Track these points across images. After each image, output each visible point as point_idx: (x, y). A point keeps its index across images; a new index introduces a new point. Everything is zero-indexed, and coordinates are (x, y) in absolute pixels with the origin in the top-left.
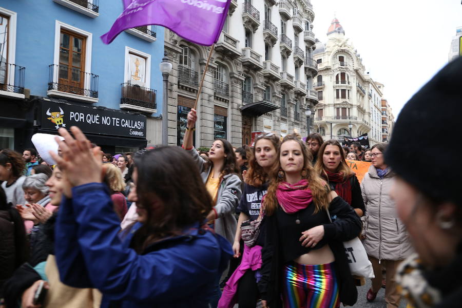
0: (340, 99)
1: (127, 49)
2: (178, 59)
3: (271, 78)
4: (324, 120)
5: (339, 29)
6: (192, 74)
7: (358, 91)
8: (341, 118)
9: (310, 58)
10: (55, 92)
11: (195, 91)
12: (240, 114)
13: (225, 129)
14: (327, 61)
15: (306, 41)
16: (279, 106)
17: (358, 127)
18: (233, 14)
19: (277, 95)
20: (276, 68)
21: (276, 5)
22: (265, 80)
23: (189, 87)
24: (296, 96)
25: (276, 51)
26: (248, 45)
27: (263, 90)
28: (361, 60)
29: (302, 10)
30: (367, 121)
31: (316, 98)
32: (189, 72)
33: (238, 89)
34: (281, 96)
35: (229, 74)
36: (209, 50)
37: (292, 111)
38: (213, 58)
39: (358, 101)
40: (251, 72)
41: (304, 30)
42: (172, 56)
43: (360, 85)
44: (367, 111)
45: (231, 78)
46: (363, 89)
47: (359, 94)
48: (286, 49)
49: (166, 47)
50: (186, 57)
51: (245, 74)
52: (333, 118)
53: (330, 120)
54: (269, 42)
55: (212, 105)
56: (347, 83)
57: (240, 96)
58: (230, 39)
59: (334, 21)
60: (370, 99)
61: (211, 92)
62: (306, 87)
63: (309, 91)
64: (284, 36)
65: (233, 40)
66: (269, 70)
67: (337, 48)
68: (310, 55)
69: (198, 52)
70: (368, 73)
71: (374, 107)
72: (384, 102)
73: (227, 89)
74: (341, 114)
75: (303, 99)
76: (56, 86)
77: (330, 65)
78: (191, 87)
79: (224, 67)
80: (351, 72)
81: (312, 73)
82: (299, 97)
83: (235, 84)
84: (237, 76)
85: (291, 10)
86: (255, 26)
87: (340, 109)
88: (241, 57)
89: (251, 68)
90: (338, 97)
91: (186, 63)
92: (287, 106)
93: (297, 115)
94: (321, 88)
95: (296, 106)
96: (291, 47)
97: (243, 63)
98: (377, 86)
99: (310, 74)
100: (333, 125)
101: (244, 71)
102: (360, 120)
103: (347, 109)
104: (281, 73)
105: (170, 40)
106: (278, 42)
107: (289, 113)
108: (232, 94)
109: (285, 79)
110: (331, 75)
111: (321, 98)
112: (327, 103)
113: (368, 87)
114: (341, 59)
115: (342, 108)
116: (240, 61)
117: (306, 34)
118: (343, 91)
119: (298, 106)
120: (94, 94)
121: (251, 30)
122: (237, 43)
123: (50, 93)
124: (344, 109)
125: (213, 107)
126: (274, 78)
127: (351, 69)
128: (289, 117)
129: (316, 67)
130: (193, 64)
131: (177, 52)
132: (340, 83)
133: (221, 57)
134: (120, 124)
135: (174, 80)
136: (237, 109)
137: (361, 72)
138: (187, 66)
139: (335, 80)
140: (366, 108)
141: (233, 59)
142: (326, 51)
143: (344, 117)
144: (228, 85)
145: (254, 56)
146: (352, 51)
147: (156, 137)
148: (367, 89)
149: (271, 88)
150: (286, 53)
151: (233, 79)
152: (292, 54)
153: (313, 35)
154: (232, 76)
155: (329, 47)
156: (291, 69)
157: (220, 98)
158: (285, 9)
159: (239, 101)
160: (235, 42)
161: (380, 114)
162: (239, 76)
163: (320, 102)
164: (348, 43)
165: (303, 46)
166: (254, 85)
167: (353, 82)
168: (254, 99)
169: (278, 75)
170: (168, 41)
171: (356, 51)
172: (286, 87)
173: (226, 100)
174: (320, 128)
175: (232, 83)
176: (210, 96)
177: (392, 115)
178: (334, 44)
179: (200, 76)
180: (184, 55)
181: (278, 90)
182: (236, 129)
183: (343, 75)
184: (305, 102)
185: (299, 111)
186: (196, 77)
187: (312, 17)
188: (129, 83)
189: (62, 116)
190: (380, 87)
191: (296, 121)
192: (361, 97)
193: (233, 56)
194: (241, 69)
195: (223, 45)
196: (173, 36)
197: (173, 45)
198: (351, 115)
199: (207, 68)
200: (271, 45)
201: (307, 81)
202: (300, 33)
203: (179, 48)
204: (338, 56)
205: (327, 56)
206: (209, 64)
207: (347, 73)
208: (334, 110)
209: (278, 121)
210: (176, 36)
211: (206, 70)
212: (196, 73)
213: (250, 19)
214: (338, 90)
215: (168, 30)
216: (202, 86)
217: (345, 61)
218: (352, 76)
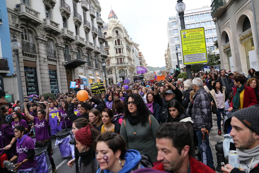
0: (118, 54)
2: (20, 36)
3: (80, 45)
4: (111, 65)
5: (114, 16)
6: (31, 45)
7: (127, 49)
9: (101, 33)
11: (35, 56)
12: (64, 68)
13: (56, 77)
14: (109, 33)
15: (98, 23)
16: (87, 61)
17: (129, 68)
18: (54, 7)
19: (84, 55)
20: (83, 39)
21: (79, 3)
22: (77, 46)
23: (30, 54)
24: (95, 54)
25: (82, 29)
26: (65, 27)
27: (76, 53)
28: (127, 32)
29: (94, 6)
30: (133, 64)
31: (106, 54)
32: (29, 44)
33: (62, 53)
34: (87, 55)
35: (55, 45)
36: (41, 30)
37: (94, 63)
38: (44, 35)
39: (128, 54)
40: (69, 42)
41: (96, 17)
42: (16, 34)
43: (128, 45)
44: (132, 59)
45: (57, 46)
46: (129, 47)
47: (127, 51)
48: (87, 28)
49: (10, 29)
50: (26, 35)
51: (65, 44)
52: (116, 64)
53: (114, 65)
54: (77, 24)
55: (46, 64)
56: (121, 45)
57: (63, 57)
58: (54, 23)
59: (111, 11)
60: (133, 53)
61: (45, 56)
62: (100, 49)
63: (102, 51)
64: (85, 20)
65: (56, 24)
66: (79, 41)
67: (114, 26)
68: (100, 31)
69: (33, 31)
70: (131, 39)
71: (135, 57)
72: (140, 53)
73: (55, 54)
74: (119, 62)
75: (99, 56)
77: (111, 35)
78: (32, 54)
79: (52, 40)
80: (123, 39)
81: (103, 41)
82: (97, 55)
83: (59, 50)
84: (60, 46)
85: (88, 6)
86: (68, 15)
87: (119, 59)
88: (61, 34)
89: (68, 40)
90: (117, 53)
91: (26, 39)
92: (91, 60)
93: (97, 65)
94: (108, 48)
95: (96, 60)
96: (90, 27)
97: (63, 37)
99: (101, 41)
100: (116, 68)
101: (64, 42)
102: (129, 64)
103: (123, 59)
104: (86, 42)
105: (13, 24)
106: (82, 24)
107: (92, 64)
108: (59, 57)
109: (88, 45)
110: (112, 41)
111: (108, 54)
112: (111, 56)
113: (132, 46)
114: (117, 32)
115: (120, 58)
116: (61, 36)
117: (98, 19)
118: (120, 49)
119: (97, 60)
121: (66, 17)
122: (59, 25)
124: (121, 59)
125: (48, 65)
126: (82, 45)
127: (123, 37)
128: (92, 66)
129: (105, 37)
130: (31, 39)
131: (19, 32)
132: (117, 45)
133: (49, 34)
135: (20, 51)
136: (62, 65)
137: (127, 38)
138: (27, 41)
139: (115, 44)
140: (132, 57)
141: (57, 35)
142: (108, 27)
143: (121, 63)
144: (55, 51)
145: (69, 33)
146: (122, 28)
147: (11, 89)
148: (131, 48)
149: (81, 51)
150: (87, 30)
151: (58, 47)
152: (91, 30)
153: (101, 19)
154: (57, 45)
155: (110, 26)
156: (91, 40)
157: (51, 59)
158: (85, 5)
159: (63, 60)
160: (57, 25)
161: (139, 60)
162: (61, 45)
163: (108, 56)
164: (120, 23)
165: (96, 26)
166: (71, 50)
167: (124, 44)
168: (71, 58)
169: (84, 43)
170: (11, 24)
171: (124, 28)
172: (89, 50)
173: (55, 60)
174: (109, 70)
175: (57, 50)
176: (45, 59)
177: (144, 60)
178: (112, 24)
179: (36, 47)
180: (24, 34)
181: (85, 51)
182: (63, 77)
183: (119, 40)
185: (97, 63)
186: (34, 47)
187: (100, 9)
190: (137, 46)
191: (97, 69)
192: (129, 52)
193: (57, 33)
194: (62, 41)
195: (50, 27)
196: (15, 21)
197: (16, 28)
198: (124, 62)
199: (41, 41)
200: (79, 26)
201: (100, 45)
202: (94, 19)
203: (20, 29)
204: (115, 30)
205: (109, 30)
206: (42, 39)
207: (120, 39)
208: (116, 60)
209: (86, 69)
210: (17, 21)
211: (40, 43)
212: (34, 45)
213: (65, 10)
214: (116, 49)
215: (11, 17)
216: (39, 53)
217: (119, 33)
218: (123, 41)
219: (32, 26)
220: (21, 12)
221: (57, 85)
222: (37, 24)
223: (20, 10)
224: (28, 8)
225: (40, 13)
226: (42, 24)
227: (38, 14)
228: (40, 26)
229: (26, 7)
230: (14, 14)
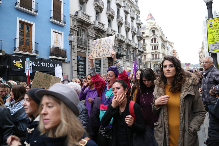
0: (154, 50)
1: (52, 30)
2: (77, 34)
3: (121, 42)
4: (147, 60)
5: (152, 18)
6: (83, 41)
7: (162, 46)
8: (154, 59)
9: (139, 32)
10: (17, 51)
11: (85, 49)
12: (107, 59)
13: (100, 66)
14: (147, 32)
15: (137, 24)
16: (125, 55)
18: (102, 12)
19: (124, 49)
20: (123, 37)
21: (122, 8)
22: (118, 42)
23: (82, 47)
24: (133, 49)
26: (109, 26)
27: (117, 47)
28: (163, 32)
29: (134, 10)
31: (142, 50)
34: (126, 50)
36: (91, 29)
37: (132, 57)
38: (93, 33)
39: (162, 51)
41: (136, 19)
42: (74, 33)
43: (163, 43)
46: (164, 45)
47: (162, 48)
48: (127, 27)
49: (70, 28)
52: (151, 59)
53: (149, 60)
54: (120, 24)
56: (157, 42)
58: (101, 24)
59: (150, 14)
60: (167, 50)
62: (138, 45)
63: (139, 47)
64: (126, 22)
66: (120, 38)
67: (151, 27)
68: (139, 30)
69: (86, 30)
70: (166, 38)
72: (174, 51)
74: (154, 57)
75: (137, 51)
76: (18, 49)
77: (148, 34)
78: (84, 47)
79: (99, 37)
80: (158, 38)
81: (140, 38)
82: (135, 50)
85: (129, 10)
86: (113, 17)
88: (106, 32)
90: (153, 49)
91: (80, 36)
92: (129, 54)
93: (134, 58)
94: (145, 45)
95: (133, 54)
96: (130, 27)
97: (108, 35)
98: (171, 44)
99: (139, 39)
100: (151, 62)
103: (157, 55)
104: (126, 39)
106: (124, 25)
107: (130, 57)
109: (128, 42)
110: (149, 39)
111: (145, 50)
112: (148, 52)
113: (167, 44)
114: (154, 31)
115: (155, 54)
116: (106, 34)
117: (137, 20)
118: (155, 46)
119: (134, 54)
120: (37, 52)
121: (111, 19)
122: (105, 26)
123: (15, 52)
127: (158, 36)
128: (130, 59)
129: (142, 36)
130: (84, 36)
131: (76, 31)
132: (153, 42)
133: (97, 32)
134: (49, 66)
135: (75, 44)
137: (163, 37)
138: (81, 37)
139: (151, 41)
140: (166, 54)
141: (103, 33)
142: (146, 28)
143: (156, 58)
145: (112, 31)
146: (158, 28)
147: (67, 72)
148: (166, 45)
149: (121, 46)
150: (127, 30)
152: (130, 30)
153: (140, 21)
155: (148, 26)
156: (130, 37)
158: (127, 9)
160: (103, 25)
163: (144, 52)
164: (156, 24)
165: (135, 26)
167: (159, 42)
169: (124, 40)
170: (71, 25)
171: (160, 28)
172: (128, 45)
174: (145, 64)
177: (178, 57)
178: (150, 25)
179: (87, 42)
180: (79, 32)
181: (124, 47)
182: (105, 66)
183: (155, 39)
184: (137, 52)
185: (135, 56)
186: (85, 42)
187: (139, 12)
188: (53, 46)
189: (21, 63)
190: (172, 44)
192: (163, 49)
195: (98, 27)
196: (74, 23)
197: (74, 28)
198: (159, 57)
199: (90, 38)
200: (120, 26)
201: (138, 42)
202: (134, 20)
203: (77, 29)
204: (152, 30)
205: (147, 30)
206: (91, 36)
207: (156, 38)
208: (151, 56)
209: (125, 62)
210: (76, 23)
211: (90, 39)
212: (86, 40)
213: (110, 14)
214: (152, 46)
215: (72, 20)
216: (88, 46)
217: (155, 32)
218: (159, 39)
219: (85, 27)
220: (79, 16)
221: (100, 72)
222: (88, 25)
223: (78, 15)
224: (83, 14)
225: (91, 17)
226: (92, 25)
227: (90, 17)
228: (91, 26)
229: (82, 13)
230: (74, 18)
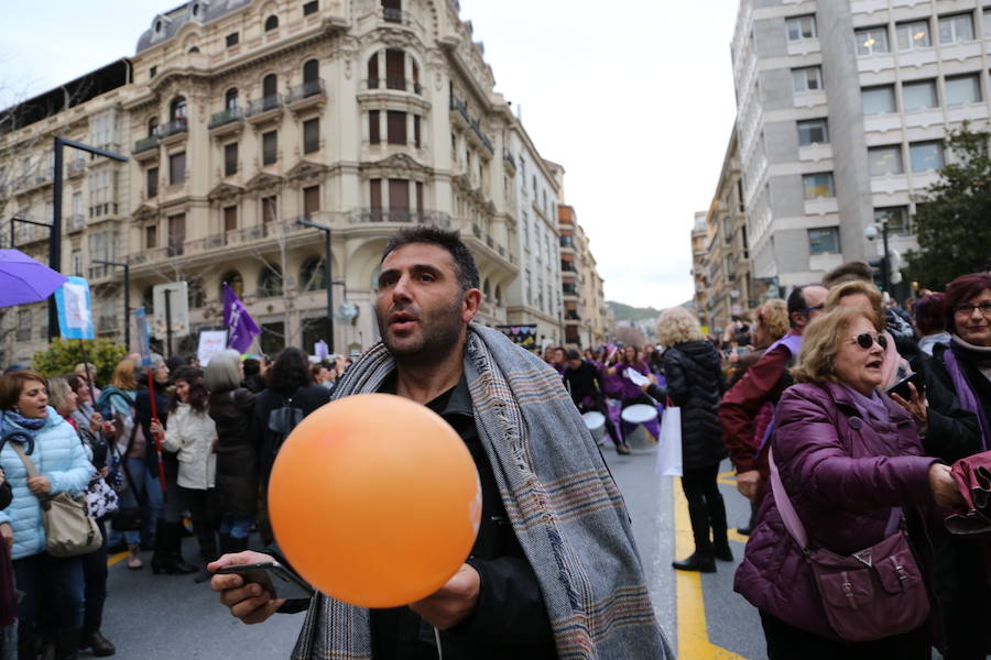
0: (384, 146)
7: (455, 125)
8: (385, 218)
14: (332, 2)
39: (455, 160)
52: (357, 214)
53: (341, 224)
56: (410, 87)
74: (385, 202)
80: (428, 54)
87: (385, 186)
90: (374, 138)
100: (353, 243)
103: (413, 188)
110: (348, 53)
112: (329, 163)
115: (391, 181)
118: (397, 118)
124: (399, 184)
127: (429, 42)
132: (383, 84)
137: (463, 54)
139: (365, 74)
143: (400, 211)
167: (435, 89)
183: (396, 58)
198: (427, 206)
207: (409, 51)
214: (374, 114)
217: (404, 6)
218: (430, 66)
